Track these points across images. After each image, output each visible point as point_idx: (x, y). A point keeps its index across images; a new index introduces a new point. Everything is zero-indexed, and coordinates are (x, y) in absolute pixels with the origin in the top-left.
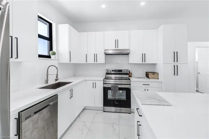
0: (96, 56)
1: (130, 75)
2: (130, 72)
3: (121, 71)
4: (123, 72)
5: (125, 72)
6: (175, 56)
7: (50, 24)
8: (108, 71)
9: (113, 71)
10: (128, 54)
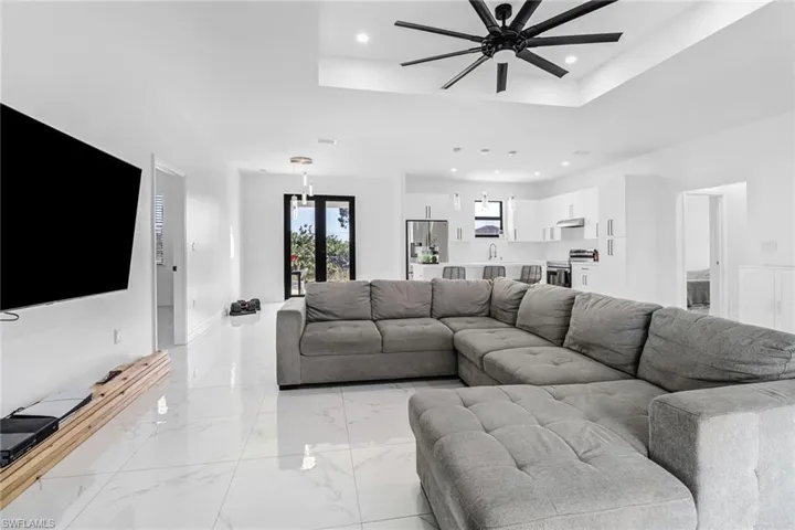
0: (552, 230)
5: (590, 253)
6: (610, 227)
7: (501, 203)
8: (572, 252)
9: (576, 251)
10: (581, 225)
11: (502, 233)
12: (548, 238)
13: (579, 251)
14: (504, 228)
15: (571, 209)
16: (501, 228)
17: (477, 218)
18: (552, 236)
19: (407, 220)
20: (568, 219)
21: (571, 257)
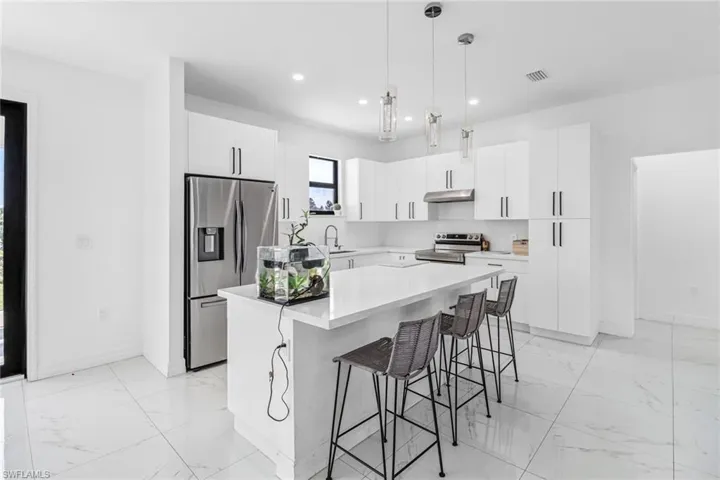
0: (412, 206)
1: (484, 246)
2: (482, 240)
3: (464, 236)
4: (468, 240)
5: (473, 240)
6: (557, 202)
7: (336, 163)
8: (439, 237)
9: (449, 236)
10: (472, 198)
11: (339, 208)
12: (404, 216)
13: (453, 236)
14: (340, 202)
15: (449, 176)
16: (336, 201)
17: (312, 184)
18: (412, 214)
19: (187, 176)
20: (444, 189)
21: (437, 243)
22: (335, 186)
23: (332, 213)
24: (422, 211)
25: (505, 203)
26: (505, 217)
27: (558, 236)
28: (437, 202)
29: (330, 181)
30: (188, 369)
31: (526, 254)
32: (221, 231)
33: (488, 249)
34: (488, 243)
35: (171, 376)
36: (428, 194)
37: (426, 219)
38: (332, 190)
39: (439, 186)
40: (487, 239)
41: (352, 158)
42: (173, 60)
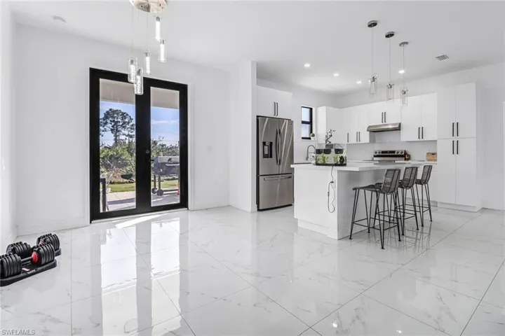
0: (358, 134)
1: (407, 157)
2: (405, 154)
3: (394, 152)
4: (396, 154)
5: (399, 154)
6: (456, 128)
7: (311, 109)
8: (376, 153)
9: (383, 152)
10: (398, 129)
11: (313, 135)
12: (353, 140)
13: (386, 152)
14: (314, 132)
15: (384, 115)
16: (311, 132)
17: (303, 122)
18: (358, 138)
19: (258, 117)
20: (381, 124)
21: (375, 156)
22: (310, 123)
23: (310, 138)
24: (366, 137)
25: (421, 131)
26: (421, 139)
27: (456, 148)
28: (375, 131)
29: (308, 120)
30: (259, 210)
31: (436, 160)
32: (271, 143)
33: (409, 159)
34: (409, 156)
35: (252, 212)
36: (369, 127)
37: (368, 141)
38: (308, 126)
39: (377, 122)
40: (409, 154)
41: (321, 106)
42: (252, 62)
